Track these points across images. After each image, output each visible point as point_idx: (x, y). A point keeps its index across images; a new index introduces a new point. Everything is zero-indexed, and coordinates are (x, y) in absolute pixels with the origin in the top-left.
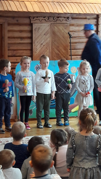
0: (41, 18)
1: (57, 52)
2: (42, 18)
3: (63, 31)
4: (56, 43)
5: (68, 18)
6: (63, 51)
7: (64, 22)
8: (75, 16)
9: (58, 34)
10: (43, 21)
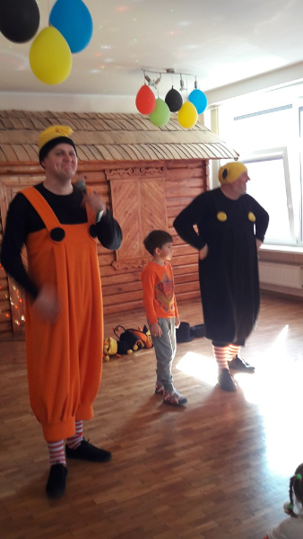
0: (121, 172)
1: (149, 222)
2: (124, 171)
3: (156, 189)
4: (147, 209)
5: (162, 169)
6: (160, 221)
7: (157, 174)
8: (171, 165)
9: (150, 194)
10: (126, 176)
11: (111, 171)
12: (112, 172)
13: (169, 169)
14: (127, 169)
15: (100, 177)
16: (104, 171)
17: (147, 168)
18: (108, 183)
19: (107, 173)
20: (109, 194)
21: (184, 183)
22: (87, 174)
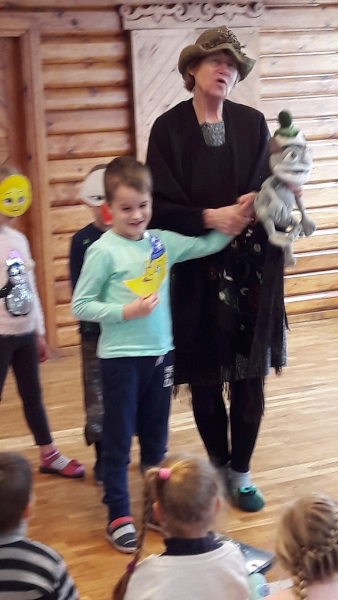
0: (158, 11)
2: (163, 10)
5: (252, 6)
7: (240, 20)
10: (168, 20)
11: (133, 8)
12: (139, 12)
13: (270, 8)
14: (171, 6)
15: (107, 22)
16: (117, 8)
17: (219, 5)
18: (124, 36)
19: (126, 14)
20: (126, 62)
21: (303, 41)
22: (78, 16)
